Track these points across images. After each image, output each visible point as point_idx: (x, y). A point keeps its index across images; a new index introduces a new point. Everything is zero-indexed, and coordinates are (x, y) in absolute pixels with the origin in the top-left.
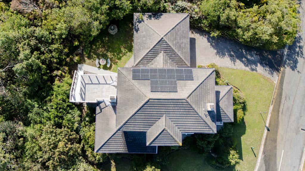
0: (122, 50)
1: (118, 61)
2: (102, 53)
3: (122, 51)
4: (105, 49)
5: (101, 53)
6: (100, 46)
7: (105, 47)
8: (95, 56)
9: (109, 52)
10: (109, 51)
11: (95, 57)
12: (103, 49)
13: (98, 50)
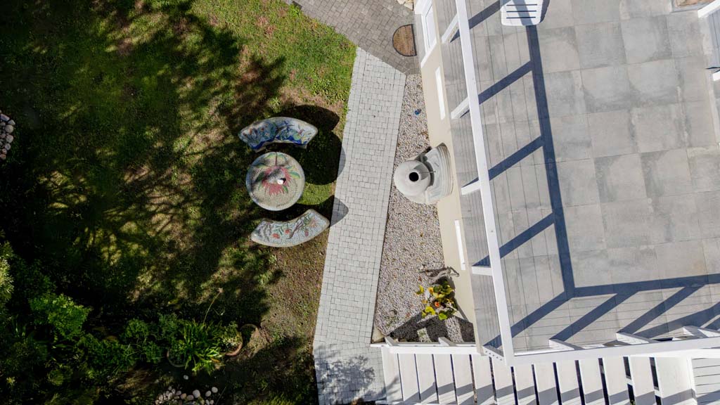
0: (146, 37)
1: (244, 61)
2: (188, 199)
3: (159, 34)
4: (150, 182)
5: (194, 212)
6: (130, 227)
7: (139, 185)
8: (226, 259)
9: (180, 144)
10: (169, 148)
11: (239, 263)
12: (159, 197)
13: (171, 246)
